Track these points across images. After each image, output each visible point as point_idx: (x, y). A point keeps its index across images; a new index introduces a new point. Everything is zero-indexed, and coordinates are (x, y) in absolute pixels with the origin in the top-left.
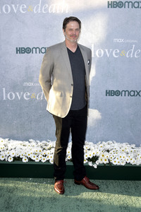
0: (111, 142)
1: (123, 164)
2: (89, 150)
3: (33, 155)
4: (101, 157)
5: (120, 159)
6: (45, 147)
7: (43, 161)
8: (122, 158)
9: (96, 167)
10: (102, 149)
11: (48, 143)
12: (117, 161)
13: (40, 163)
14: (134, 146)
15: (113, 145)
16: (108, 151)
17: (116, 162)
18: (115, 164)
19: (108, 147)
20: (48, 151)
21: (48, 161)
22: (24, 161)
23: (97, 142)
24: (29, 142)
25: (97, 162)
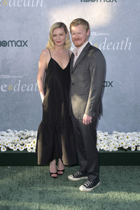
3: (11, 145)
6: (22, 136)
7: (21, 150)
11: (25, 133)
13: (18, 152)
14: (106, 133)
20: (26, 140)
21: (26, 150)
22: (2, 150)
24: (7, 132)
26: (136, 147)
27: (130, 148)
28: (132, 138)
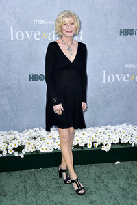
0: (37, 129)
1: (51, 151)
2: (14, 139)
4: (27, 145)
5: (47, 145)
8: (50, 144)
9: (22, 156)
10: (28, 137)
12: (44, 148)
15: (39, 132)
16: (35, 138)
17: (43, 150)
18: (42, 151)
19: (34, 134)
23: (23, 130)
25: (24, 152)
26: (93, 143)
27: (86, 145)
28: (89, 135)
